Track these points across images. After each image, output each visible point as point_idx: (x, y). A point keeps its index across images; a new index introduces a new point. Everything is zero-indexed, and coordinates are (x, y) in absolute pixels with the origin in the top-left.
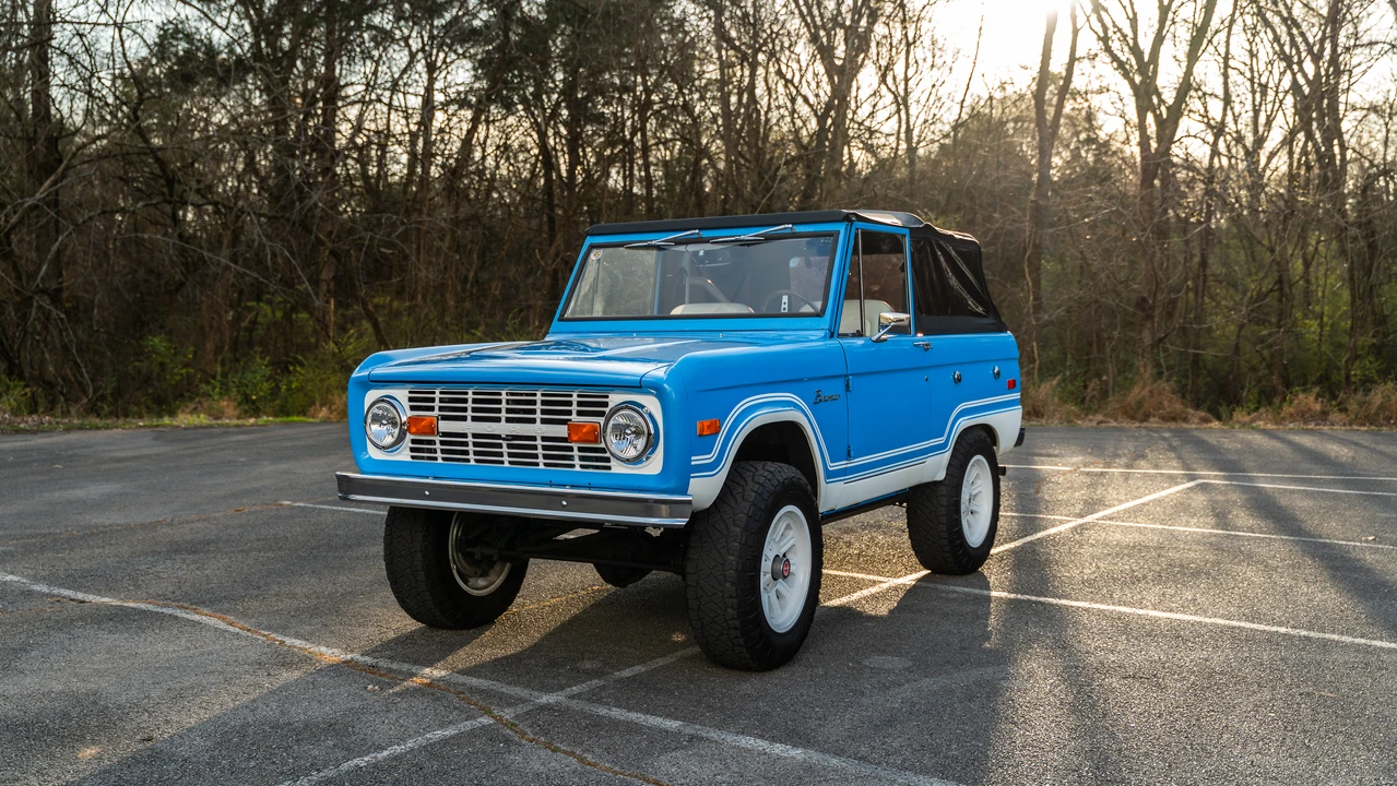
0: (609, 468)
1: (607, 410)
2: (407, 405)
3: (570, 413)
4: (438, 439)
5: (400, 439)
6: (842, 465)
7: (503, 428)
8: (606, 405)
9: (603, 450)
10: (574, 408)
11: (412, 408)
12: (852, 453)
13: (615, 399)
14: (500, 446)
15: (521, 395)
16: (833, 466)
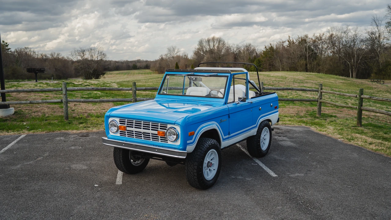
0: (167, 142)
1: (167, 128)
2: (119, 122)
3: (158, 128)
4: (126, 132)
5: (117, 131)
6: (227, 136)
7: (142, 130)
8: (167, 127)
9: (166, 138)
10: (159, 127)
11: (120, 123)
12: (230, 133)
13: (169, 126)
14: (141, 135)
15: (146, 123)
16: (224, 137)
